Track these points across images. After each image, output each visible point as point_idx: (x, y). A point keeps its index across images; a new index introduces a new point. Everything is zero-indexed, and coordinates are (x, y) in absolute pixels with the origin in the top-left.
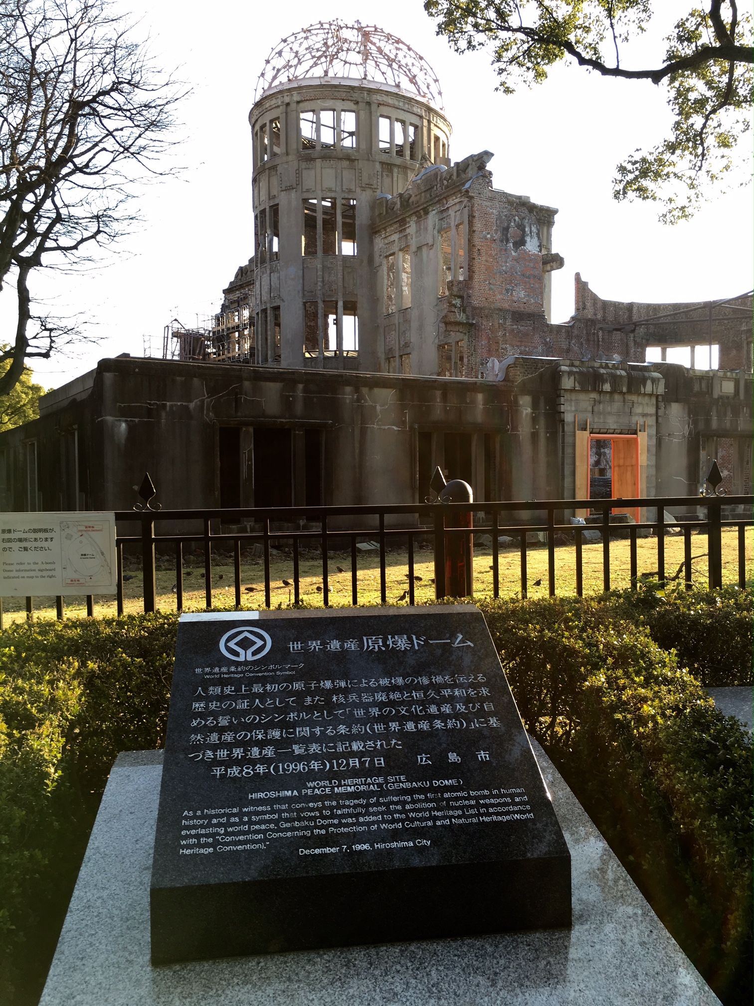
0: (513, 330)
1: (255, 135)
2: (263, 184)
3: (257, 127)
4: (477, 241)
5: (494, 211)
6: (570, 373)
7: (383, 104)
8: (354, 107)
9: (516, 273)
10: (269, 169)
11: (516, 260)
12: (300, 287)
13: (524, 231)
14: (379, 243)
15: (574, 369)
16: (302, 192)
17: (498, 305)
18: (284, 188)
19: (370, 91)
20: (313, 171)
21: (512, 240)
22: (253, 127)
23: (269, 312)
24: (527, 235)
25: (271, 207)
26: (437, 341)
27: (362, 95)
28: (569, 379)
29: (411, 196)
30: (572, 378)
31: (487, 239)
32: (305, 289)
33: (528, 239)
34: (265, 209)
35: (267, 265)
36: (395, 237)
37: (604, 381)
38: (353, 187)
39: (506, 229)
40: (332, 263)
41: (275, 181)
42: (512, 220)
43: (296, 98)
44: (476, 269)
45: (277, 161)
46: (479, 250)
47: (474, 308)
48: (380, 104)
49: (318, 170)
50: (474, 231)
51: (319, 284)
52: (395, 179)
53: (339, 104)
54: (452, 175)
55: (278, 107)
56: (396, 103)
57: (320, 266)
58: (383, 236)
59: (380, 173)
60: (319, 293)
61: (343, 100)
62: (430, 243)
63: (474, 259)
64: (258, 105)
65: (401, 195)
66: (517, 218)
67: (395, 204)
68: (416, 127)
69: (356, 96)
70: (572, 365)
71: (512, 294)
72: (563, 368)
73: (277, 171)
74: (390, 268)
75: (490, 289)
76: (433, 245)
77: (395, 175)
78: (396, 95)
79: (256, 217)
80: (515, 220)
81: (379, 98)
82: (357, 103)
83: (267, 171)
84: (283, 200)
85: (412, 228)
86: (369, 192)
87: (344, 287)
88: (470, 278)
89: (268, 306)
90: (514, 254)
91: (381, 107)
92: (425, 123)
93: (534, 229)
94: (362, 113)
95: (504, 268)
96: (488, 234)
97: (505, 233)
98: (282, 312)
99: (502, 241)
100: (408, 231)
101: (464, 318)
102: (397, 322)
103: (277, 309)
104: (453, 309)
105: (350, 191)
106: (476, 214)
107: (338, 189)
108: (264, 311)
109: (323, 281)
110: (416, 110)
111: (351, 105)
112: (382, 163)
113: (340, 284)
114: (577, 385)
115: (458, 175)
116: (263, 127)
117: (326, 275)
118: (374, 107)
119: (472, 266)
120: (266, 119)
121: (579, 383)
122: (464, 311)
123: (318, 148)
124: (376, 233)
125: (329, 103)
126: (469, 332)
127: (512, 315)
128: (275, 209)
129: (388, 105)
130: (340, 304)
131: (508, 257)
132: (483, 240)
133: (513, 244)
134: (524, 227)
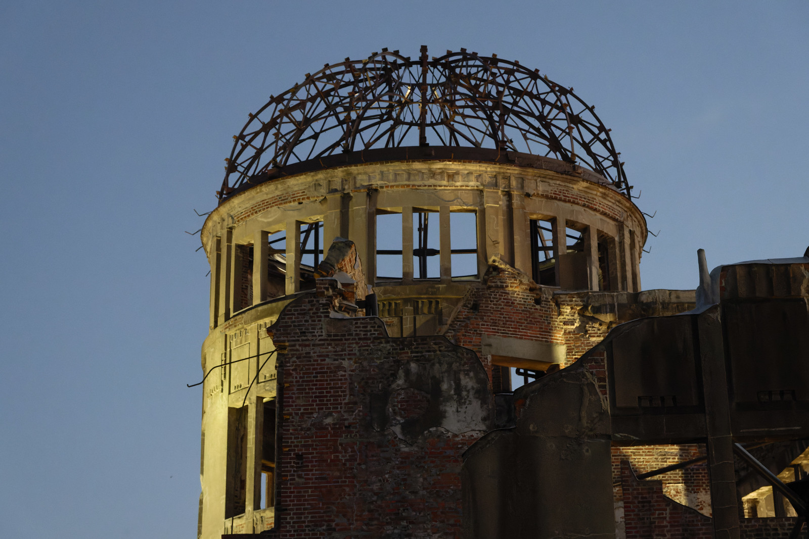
5: (346, 363)
9: (414, 493)
13: (436, 391)
18: (209, 392)
21: (399, 420)
24: (449, 399)
31: (321, 427)
33: (450, 409)
42: (401, 373)
46: (299, 457)
49: (254, 346)
80: (407, 372)
90: (404, 449)
93: (468, 382)
95: (375, 487)
96: (330, 414)
97: (378, 404)
99: (369, 425)
131: (388, 460)
132: (314, 430)
133: (404, 428)
134: (437, 383)
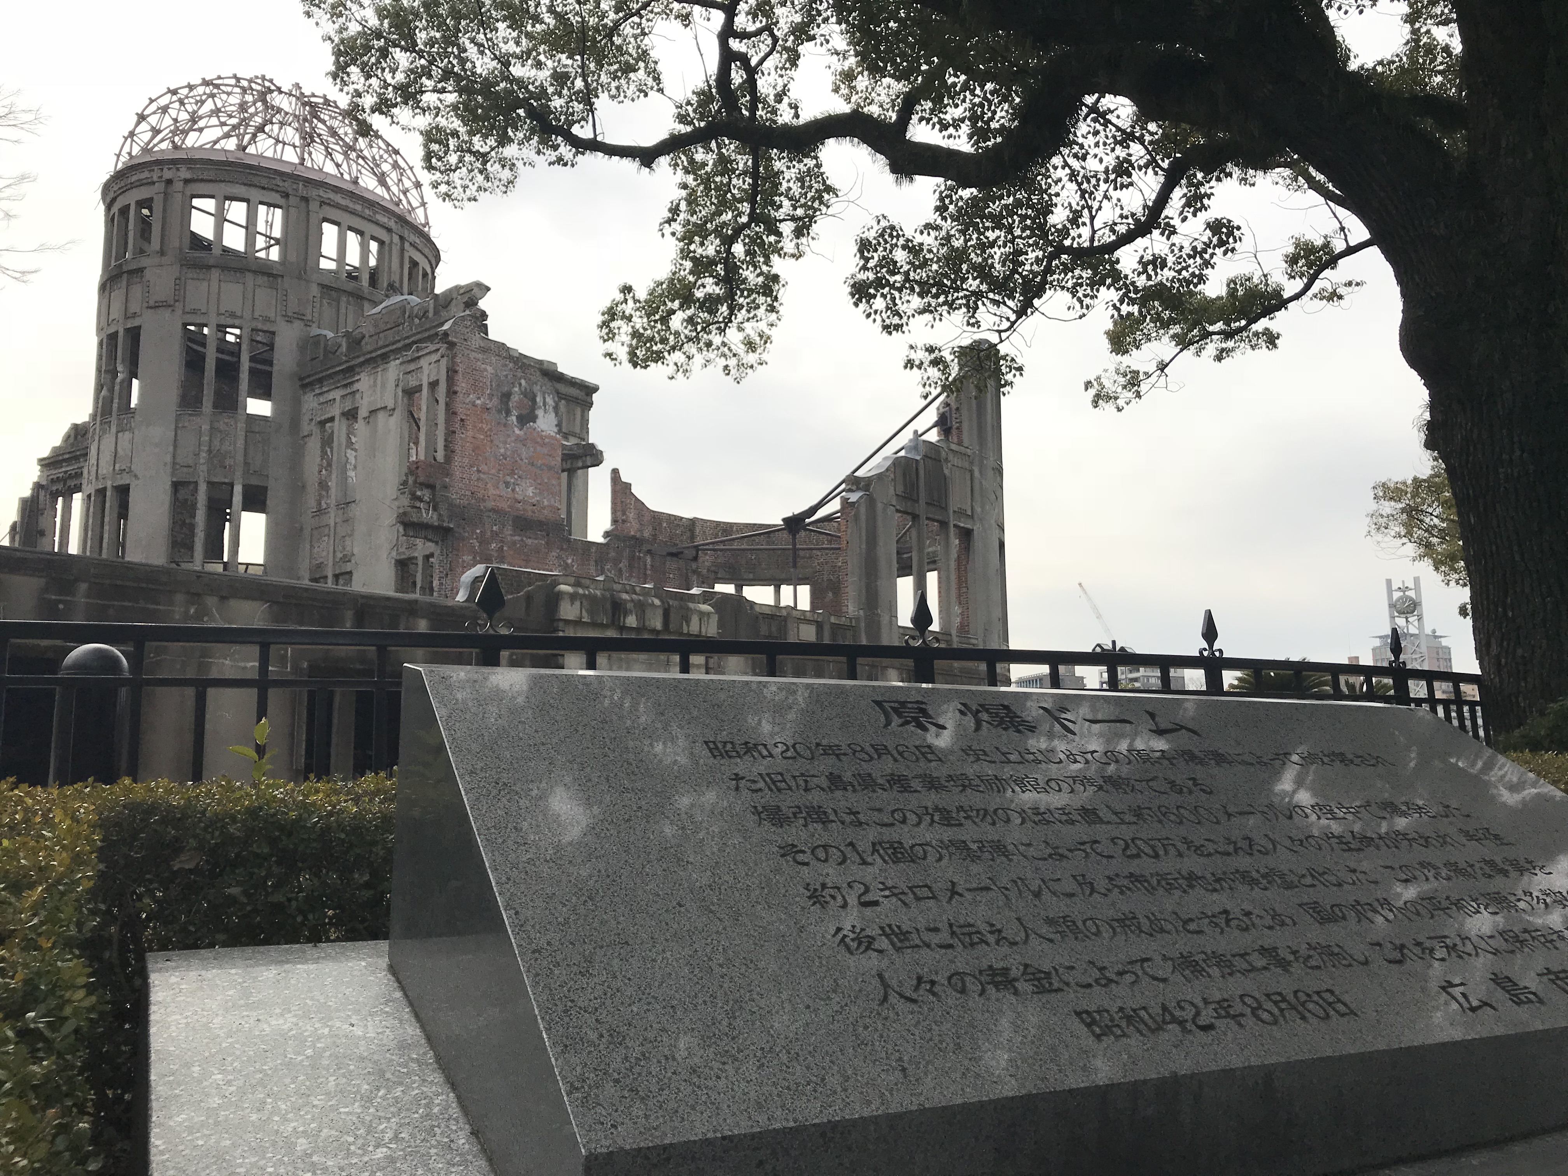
0: (514, 543)
1: (110, 221)
2: (118, 295)
3: (115, 209)
4: (460, 409)
5: (489, 368)
6: (573, 597)
7: (329, 204)
8: (281, 201)
9: (521, 460)
10: (131, 272)
11: (523, 441)
12: (168, 458)
13: (533, 401)
14: (310, 401)
15: (581, 591)
16: (184, 313)
17: (490, 504)
18: (152, 303)
19: (308, 182)
20: (205, 284)
21: (515, 413)
22: (108, 208)
23: (108, 494)
24: (540, 408)
25: (127, 330)
26: (394, 553)
27: (295, 186)
28: (572, 604)
29: (364, 337)
30: (577, 604)
31: (474, 405)
32: (178, 461)
33: (540, 413)
34: (117, 332)
35: (114, 420)
36: (337, 394)
37: (626, 613)
38: (272, 315)
39: (507, 396)
40: (227, 424)
41: (137, 291)
42: (516, 384)
43: (185, 174)
44: (457, 448)
45: (144, 262)
46: (462, 420)
47: (451, 506)
48: (325, 203)
49: (215, 284)
50: (455, 393)
51: (203, 454)
52: (343, 310)
53: (255, 194)
54: (426, 312)
55: (154, 183)
56: (351, 205)
57: (205, 427)
58: (317, 391)
59: (317, 300)
60: (203, 469)
61: (263, 188)
62: (391, 405)
63: (454, 432)
64: (119, 176)
65: (347, 335)
66: (523, 382)
67: (340, 346)
68: (381, 243)
69: (287, 185)
70: (577, 584)
71: (513, 490)
72: (563, 587)
73: (142, 277)
74: (327, 442)
75: (478, 479)
76: (394, 409)
77: (343, 305)
78: (352, 195)
79: (101, 344)
80: (520, 384)
81: (322, 193)
82: (286, 195)
83: (125, 276)
84: (149, 322)
85: (364, 382)
86: (297, 324)
87: (246, 464)
88: (448, 459)
89: (109, 484)
90: (517, 431)
91: (324, 206)
92: (396, 239)
93: (550, 400)
94: (292, 210)
95: (502, 451)
96: (479, 398)
97: (505, 400)
98: (134, 497)
99: (499, 411)
100: (356, 386)
101: (435, 517)
102: (332, 524)
103: (123, 491)
104: (418, 504)
105: (267, 320)
106: (460, 369)
107: (247, 315)
108: (102, 492)
109: (210, 451)
110: (382, 219)
111: (276, 198)
112: (323, 286)
113: (240, 458)
114: (584, 614)
115: (436, 313)
116: (124, 211)
117: (216, 443)
118: (314, 206)
119: (451, 442)
120: (131, 198)
121: (587, 611)
122: (435, 509)
123: (217, 251)
124: (304, 386)
125: (241, 190)
126: (443, 541)
127: (514, 521)
128: (134, 334)
129: (337, 206)
130: (238, 489)
131: (509, 436)
132: (470, 406)
133: (517, 417)
134: (535, 396)
